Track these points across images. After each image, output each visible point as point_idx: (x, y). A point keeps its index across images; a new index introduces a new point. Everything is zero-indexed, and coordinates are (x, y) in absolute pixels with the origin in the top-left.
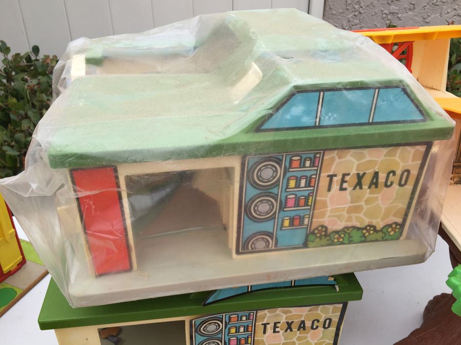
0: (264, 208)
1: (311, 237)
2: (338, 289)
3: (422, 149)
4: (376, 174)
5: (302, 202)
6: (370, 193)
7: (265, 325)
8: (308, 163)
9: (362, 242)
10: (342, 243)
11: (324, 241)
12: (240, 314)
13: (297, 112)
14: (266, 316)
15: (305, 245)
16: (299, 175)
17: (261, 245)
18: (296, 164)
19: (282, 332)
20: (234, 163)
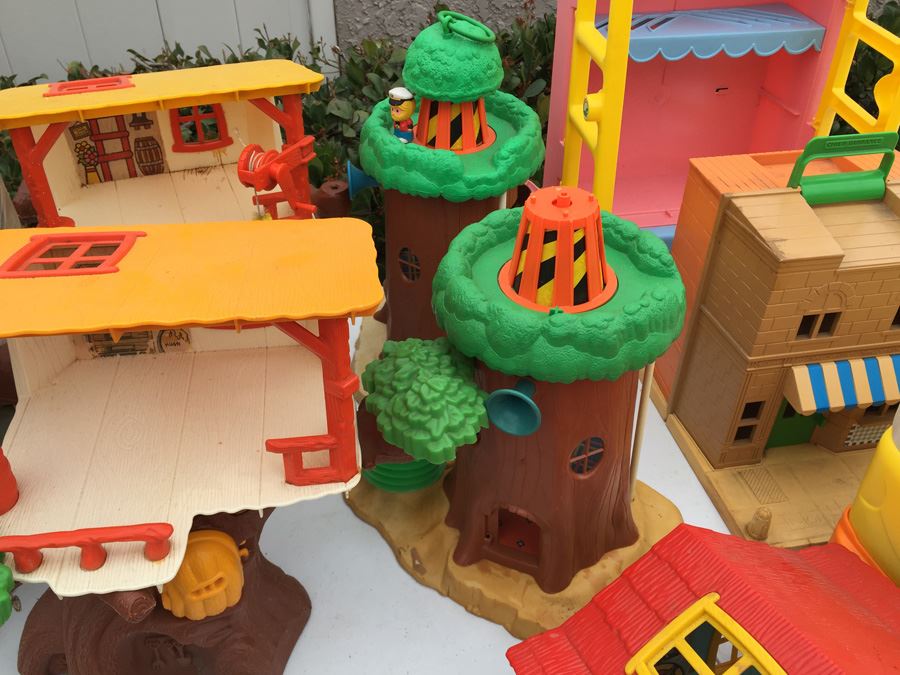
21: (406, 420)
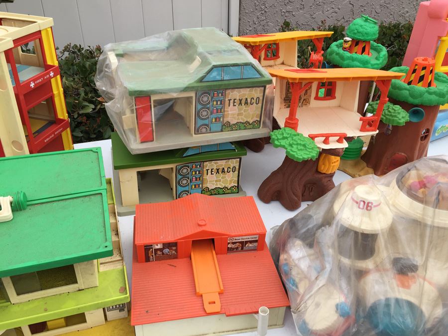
0: (205, 113)
1: (224, 127)
2: (236, 151)
3: (263, 88)
4: (246, 99)
5: (219, 111)
6: (245, 107)
7: (207, 170)
8: (220, 95)
9: (244, 129)
10: (237, 130)
11: (229, 129)
12: (197, 164)
13: (214, 75)
14: (208, 165)
15: (222, 131)
16: (217, 99)
17: (204, 130)
18: (216, 95)
19: (215, 174)
20: (192, 94)
21: (391, 115)
